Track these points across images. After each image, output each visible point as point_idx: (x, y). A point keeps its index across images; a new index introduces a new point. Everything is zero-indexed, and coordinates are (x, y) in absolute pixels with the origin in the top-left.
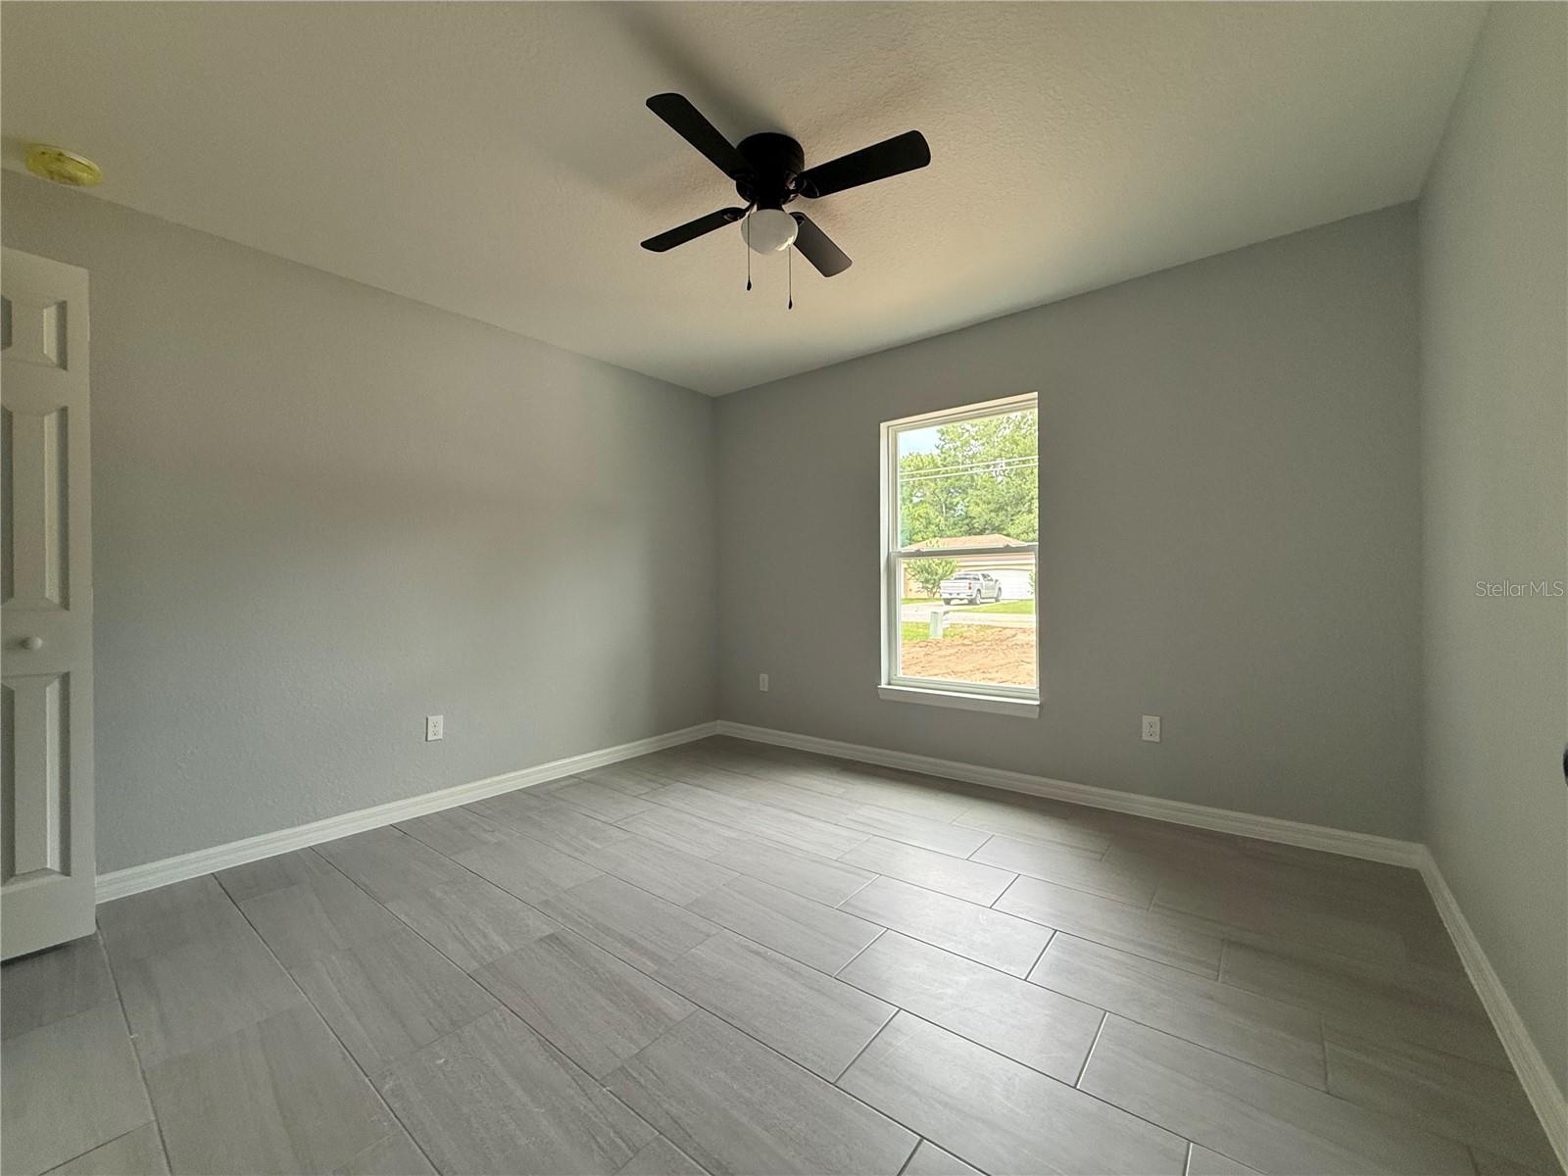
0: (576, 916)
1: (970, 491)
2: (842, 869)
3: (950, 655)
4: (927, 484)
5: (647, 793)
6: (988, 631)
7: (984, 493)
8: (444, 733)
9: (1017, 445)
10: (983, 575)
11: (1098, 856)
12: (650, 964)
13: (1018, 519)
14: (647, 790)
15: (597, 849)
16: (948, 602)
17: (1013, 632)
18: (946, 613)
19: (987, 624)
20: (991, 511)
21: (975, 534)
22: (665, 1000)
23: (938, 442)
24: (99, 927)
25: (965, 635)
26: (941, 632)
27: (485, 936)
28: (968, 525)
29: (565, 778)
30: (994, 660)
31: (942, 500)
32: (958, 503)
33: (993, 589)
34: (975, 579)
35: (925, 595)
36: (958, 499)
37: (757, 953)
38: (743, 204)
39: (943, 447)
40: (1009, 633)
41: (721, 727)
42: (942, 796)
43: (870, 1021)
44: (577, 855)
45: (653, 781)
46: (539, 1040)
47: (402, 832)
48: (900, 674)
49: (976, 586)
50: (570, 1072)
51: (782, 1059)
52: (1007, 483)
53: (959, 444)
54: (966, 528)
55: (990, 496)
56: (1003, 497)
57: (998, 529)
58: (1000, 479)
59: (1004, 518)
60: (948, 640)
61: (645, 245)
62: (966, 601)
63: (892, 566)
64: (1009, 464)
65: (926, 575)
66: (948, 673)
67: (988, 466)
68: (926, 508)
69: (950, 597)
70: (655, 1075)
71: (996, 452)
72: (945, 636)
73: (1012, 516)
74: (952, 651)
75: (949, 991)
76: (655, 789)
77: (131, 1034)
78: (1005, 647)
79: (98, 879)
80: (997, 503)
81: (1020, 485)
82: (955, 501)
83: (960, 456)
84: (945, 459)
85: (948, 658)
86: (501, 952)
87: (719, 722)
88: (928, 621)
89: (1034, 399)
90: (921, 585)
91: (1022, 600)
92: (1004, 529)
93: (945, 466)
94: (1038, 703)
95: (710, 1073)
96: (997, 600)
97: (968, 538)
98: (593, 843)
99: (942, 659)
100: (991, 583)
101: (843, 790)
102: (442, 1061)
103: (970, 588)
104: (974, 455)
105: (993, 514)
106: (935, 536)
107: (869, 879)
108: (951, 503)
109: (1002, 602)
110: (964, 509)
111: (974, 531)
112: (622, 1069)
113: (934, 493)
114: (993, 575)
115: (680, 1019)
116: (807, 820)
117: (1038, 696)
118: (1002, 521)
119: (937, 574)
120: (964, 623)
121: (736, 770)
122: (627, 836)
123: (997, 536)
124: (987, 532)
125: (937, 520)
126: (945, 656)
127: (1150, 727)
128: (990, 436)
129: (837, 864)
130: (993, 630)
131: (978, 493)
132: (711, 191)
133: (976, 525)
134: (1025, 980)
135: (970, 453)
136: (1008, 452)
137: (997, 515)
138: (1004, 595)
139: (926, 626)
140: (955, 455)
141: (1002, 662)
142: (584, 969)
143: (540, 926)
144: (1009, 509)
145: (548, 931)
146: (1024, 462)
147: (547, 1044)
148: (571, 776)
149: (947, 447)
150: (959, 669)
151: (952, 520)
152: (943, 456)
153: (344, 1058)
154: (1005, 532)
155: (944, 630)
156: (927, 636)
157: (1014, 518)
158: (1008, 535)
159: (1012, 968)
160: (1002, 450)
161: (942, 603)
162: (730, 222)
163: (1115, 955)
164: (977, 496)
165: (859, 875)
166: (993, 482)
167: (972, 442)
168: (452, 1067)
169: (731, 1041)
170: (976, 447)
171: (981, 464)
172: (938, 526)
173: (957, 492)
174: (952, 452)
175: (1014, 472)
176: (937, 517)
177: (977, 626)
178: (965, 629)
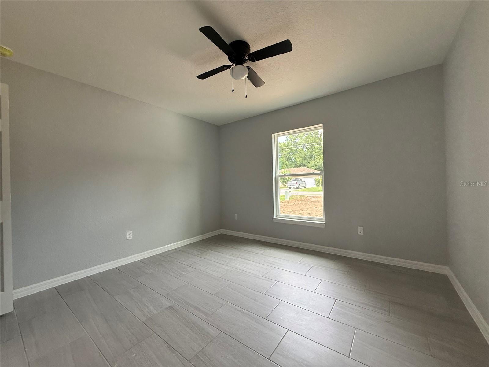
0: (178, 299)
1: (296, 154)
2: (265, 280)
3: (292, 205)
4: (283, 152)
5: (199, 254)
6: (303, 197)
7: (300, 154)
8: (133, 237)
9: (310, 139)
10: (301, 180)
11: (347, 273)
12: (204, 316)
13: (311, 162)
14: (200, 253)
15: (184, 275)
16: (290, 188)
17: (311, 197)
18: (290, 192)
19: (302, 195)
20: (302, 160)
21: (298, 167)
22: (209, 329)
23: (286, 139)
24: (14, 308)
25: (296, 198)
26: (288, 198)
27: (148, 307)
28: (295, 164)
29: (172, 250)
30: (306, 207)
31: (287, 156)
32: (292, 157)
33: (304, 184)
34: (298, 181)
35: (283, 186)
36: (292, 156)
37: (239, 311)
38: (230, 64)
39: (287, 140)
40: (309, 198)
41: (222, 231)
42: (295, 253)
43: (279, 335)
44: (178, 277)
45: (202, 250)
46: (168, 346)
47: (119, 270)
48: (280, 214)
49: (298, 183)
50: (179, 358)
51: (251, 350)
52: (307, 151)
53: (292, 139)
54: (295, 165)
55: (302, 155)
56: (306, 155)
57: (305, 165)
58: (305, 150)
59: (306, 162)
60: (291, 201)
61: (198, 77)
62: (295, 188)
63: (277, 179)
64: (308, 146)
65: (283, 180)
66: (292, 211)
67: (301, 146)
68: (283, 159)
69: (290, 186)
70: (208, 357)
71: (304, 141)
72: (289, 199)
73: (309, 161)
74: (292, 204)
75: (304, 323)
76: (202, 253)
77: (25, 349)
78: (308, 202)
79: (14, 291)
80: (304, 157)
81: (311, 152)
82: (291, 157)
83: (293, 143)
84: (288, 144)
85: (291, 206)
86: (153, 313)
87: (221, 230)
88: (285, 194)
89: (322, 126)
90: (281, 183)
91: (312, 187)
92: (306, 165)
93: (288, 146)
94: (324, 223)
95: (227, 356)
96: (305, 187)
97: (296, 168)
98: (182, 272)
99: (289, 207)
100: (303, 182)
101: (263, 252)
102: (135, 355)
103: (297, 184)
104: (297, 143)
105: (303, 161)
106: (285, 168)
107: (274, 283)
108: (290, 157)
109: (306, 188)
110: (294, 159)
111: (297, 166)
112: (196, 356)
113: (285, 154)
114: (304, 180)
115: (215, 336)
116: (252, 263)
117: (324, 221)
118: (306, 163)
119: (286, 180)
120: (295, 195)
121: (228, 246)
122: (193, 270)
123: (305, 167)
124: (301, 166)
125: (286, 163)
126: (290, 206)
127: (360, 230)
128: (302, 137)
129: (263, 278)
130: (304, 197)
131: (299, 154)
132: (220, 60)
133: (298, 164)
134: (328, 318)
135: (296, 142)
136: (307, 141)
137: (304, 161)
138: (307, 186)
139: (284, 196)
140: (291, 143)
141: (308, 207)
142: (182, 319)
143: (167, 303)
144: (308, 159)
145: (169, 304)
146: (312, 145)
147: (170, 347)
148: (175, 249)
149: (288, 140)
150: (295, 210)
151: (290, 163)
152: (287, 143)
153: (100, 355)
154: (307, 166)
155: (289, 197)
156: (284, 199)
157: (310, 162)
158: (308, 167)
159: (323, 314)
160: (306, 141)
161: (288, 188)
162: (226, 70)
163: (356, 307)
164: (298, 155)
165: (270, 281)
166: (303, 151)
167: (296, 139)
168: (138, 357)
169: (233, 344)
170: (297, 140)
171: (299, 146)
172: (286, 164)
173: (292, 154)
174: (290, 142)
175: (309, 148)
176: (286, 162)
177: (299, 196)
178: (296, 197)
